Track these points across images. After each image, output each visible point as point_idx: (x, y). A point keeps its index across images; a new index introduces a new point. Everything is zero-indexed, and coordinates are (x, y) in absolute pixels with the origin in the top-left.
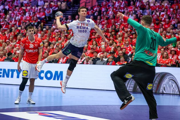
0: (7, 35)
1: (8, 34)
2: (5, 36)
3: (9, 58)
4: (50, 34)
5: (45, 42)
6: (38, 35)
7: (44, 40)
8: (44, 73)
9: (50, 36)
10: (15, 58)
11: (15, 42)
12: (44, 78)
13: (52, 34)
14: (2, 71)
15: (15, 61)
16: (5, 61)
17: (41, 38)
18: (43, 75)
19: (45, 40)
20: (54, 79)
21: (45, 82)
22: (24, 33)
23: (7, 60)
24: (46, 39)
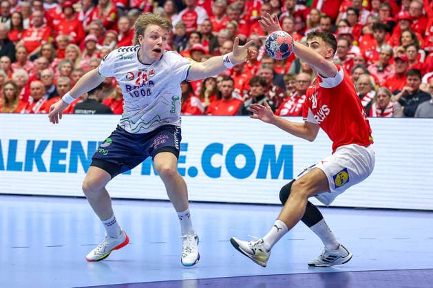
0: (81, 17)
1: (85, 13)
2: (73, 18)
3: (94, 100)
4: (242, 10)
5: (220, 40)
6: (195, 14)
9: (241, 16)
10: (114, 100)
11: (111, 41)
12: (224, 171)
13: (246, 8)
14: (68, 151)
15: (113, 109)
16: (77, 111)
17: (207, 23)
18: (218, 161)
19: (223, 33)
20: (261, 175)
21: (227, 187)
22: (145, 6)
23: (83, 109)
24: (224, 27)
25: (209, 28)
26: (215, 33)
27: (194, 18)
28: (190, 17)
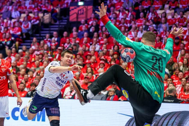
4: (29, 58)
5: (20, 69)
6: (11, 59)
7: (19, 65)
8: (19, 111)
9: (28, 60)
12: (20, 118)
13: (30, 57)
17: (15, 62)
18: (17, 114)
19: (21, 66)
24: (22, 64)
25: (16, 64)
26: (18, 66)
27: (10, 60)
28: (9, 60)
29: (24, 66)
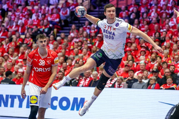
0: (5, 47)
1: (6, 45)
2: (2, 47)
3: (8, 79)
4: (67, 45)
8: (57, 100)
9: (67, 48)
10: (17, 79)
11: (16, 56)
12: (58, 107)
13: (69, 45)
15: (16, 83)
16: (2, 83)
17: (53, 50)
18: (56, 103)
19: (60, 54)
20: (72, 109)
22: (29, 43)
23: (4, 82)
24: (61, 52)
29: (62, 54)
